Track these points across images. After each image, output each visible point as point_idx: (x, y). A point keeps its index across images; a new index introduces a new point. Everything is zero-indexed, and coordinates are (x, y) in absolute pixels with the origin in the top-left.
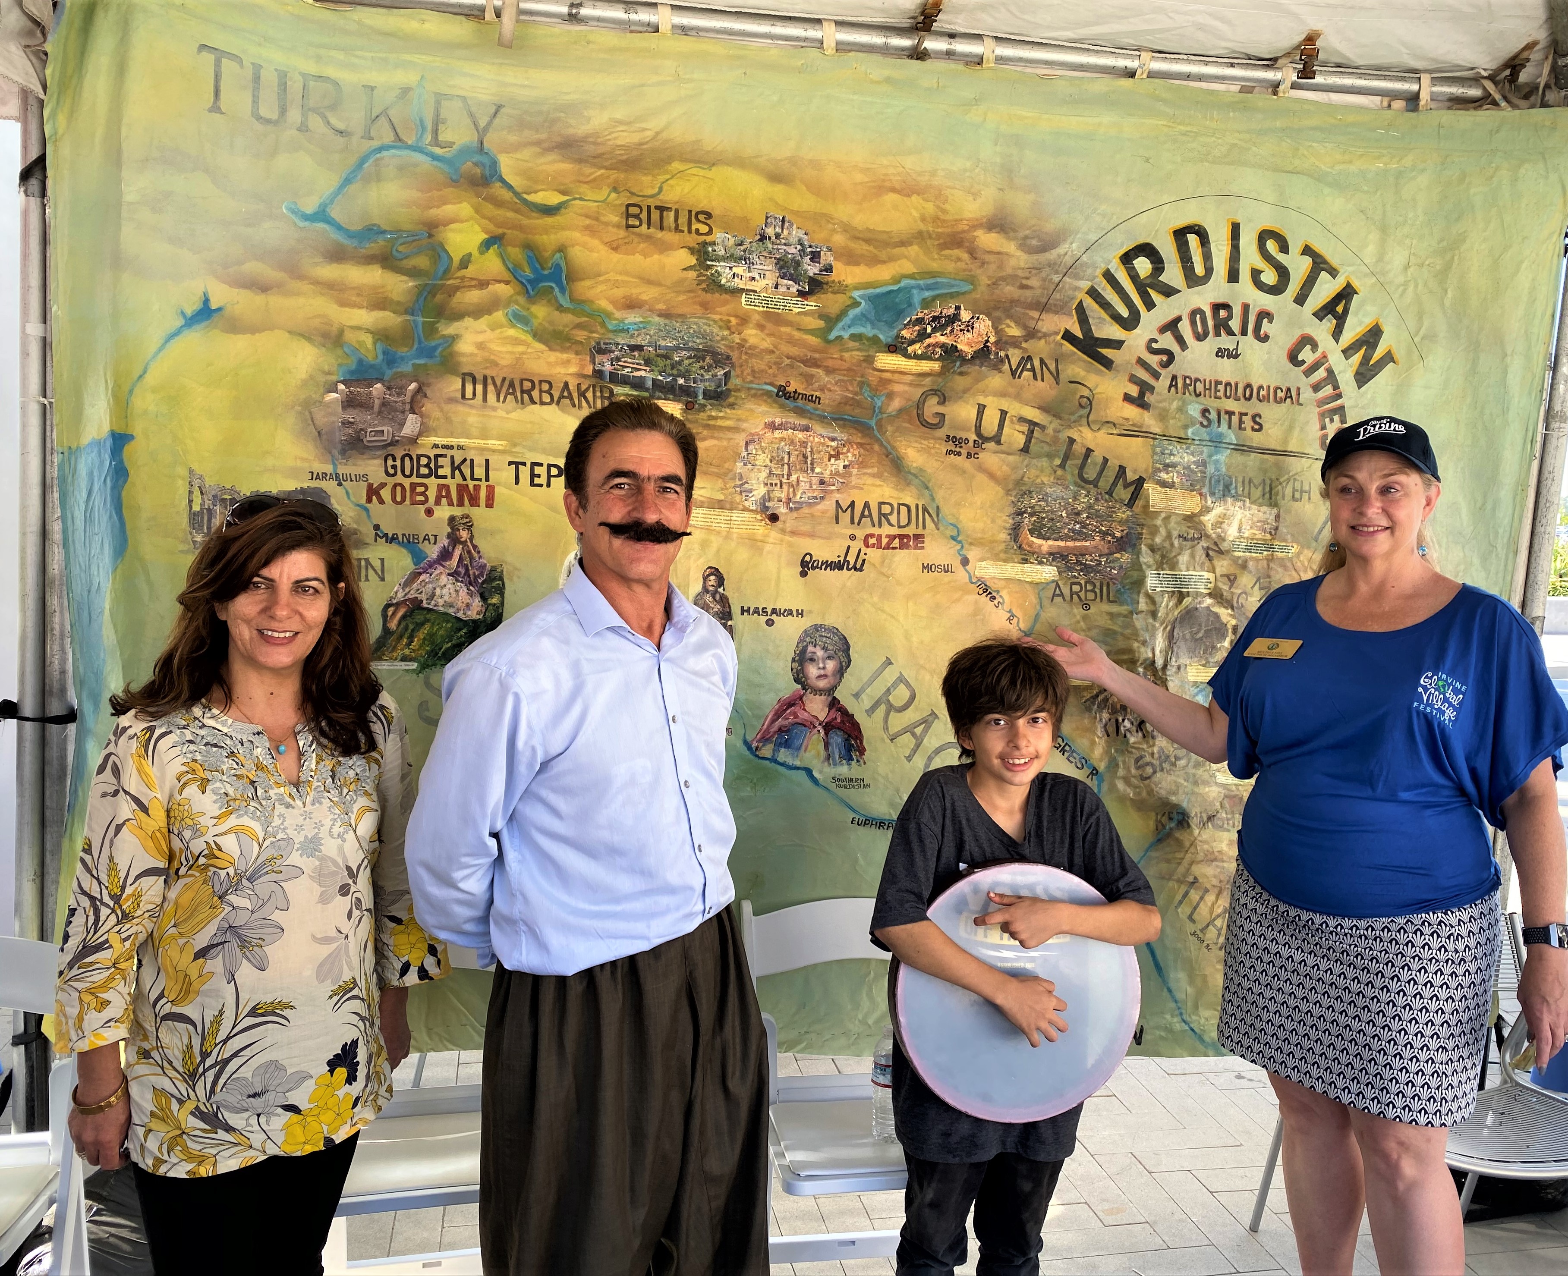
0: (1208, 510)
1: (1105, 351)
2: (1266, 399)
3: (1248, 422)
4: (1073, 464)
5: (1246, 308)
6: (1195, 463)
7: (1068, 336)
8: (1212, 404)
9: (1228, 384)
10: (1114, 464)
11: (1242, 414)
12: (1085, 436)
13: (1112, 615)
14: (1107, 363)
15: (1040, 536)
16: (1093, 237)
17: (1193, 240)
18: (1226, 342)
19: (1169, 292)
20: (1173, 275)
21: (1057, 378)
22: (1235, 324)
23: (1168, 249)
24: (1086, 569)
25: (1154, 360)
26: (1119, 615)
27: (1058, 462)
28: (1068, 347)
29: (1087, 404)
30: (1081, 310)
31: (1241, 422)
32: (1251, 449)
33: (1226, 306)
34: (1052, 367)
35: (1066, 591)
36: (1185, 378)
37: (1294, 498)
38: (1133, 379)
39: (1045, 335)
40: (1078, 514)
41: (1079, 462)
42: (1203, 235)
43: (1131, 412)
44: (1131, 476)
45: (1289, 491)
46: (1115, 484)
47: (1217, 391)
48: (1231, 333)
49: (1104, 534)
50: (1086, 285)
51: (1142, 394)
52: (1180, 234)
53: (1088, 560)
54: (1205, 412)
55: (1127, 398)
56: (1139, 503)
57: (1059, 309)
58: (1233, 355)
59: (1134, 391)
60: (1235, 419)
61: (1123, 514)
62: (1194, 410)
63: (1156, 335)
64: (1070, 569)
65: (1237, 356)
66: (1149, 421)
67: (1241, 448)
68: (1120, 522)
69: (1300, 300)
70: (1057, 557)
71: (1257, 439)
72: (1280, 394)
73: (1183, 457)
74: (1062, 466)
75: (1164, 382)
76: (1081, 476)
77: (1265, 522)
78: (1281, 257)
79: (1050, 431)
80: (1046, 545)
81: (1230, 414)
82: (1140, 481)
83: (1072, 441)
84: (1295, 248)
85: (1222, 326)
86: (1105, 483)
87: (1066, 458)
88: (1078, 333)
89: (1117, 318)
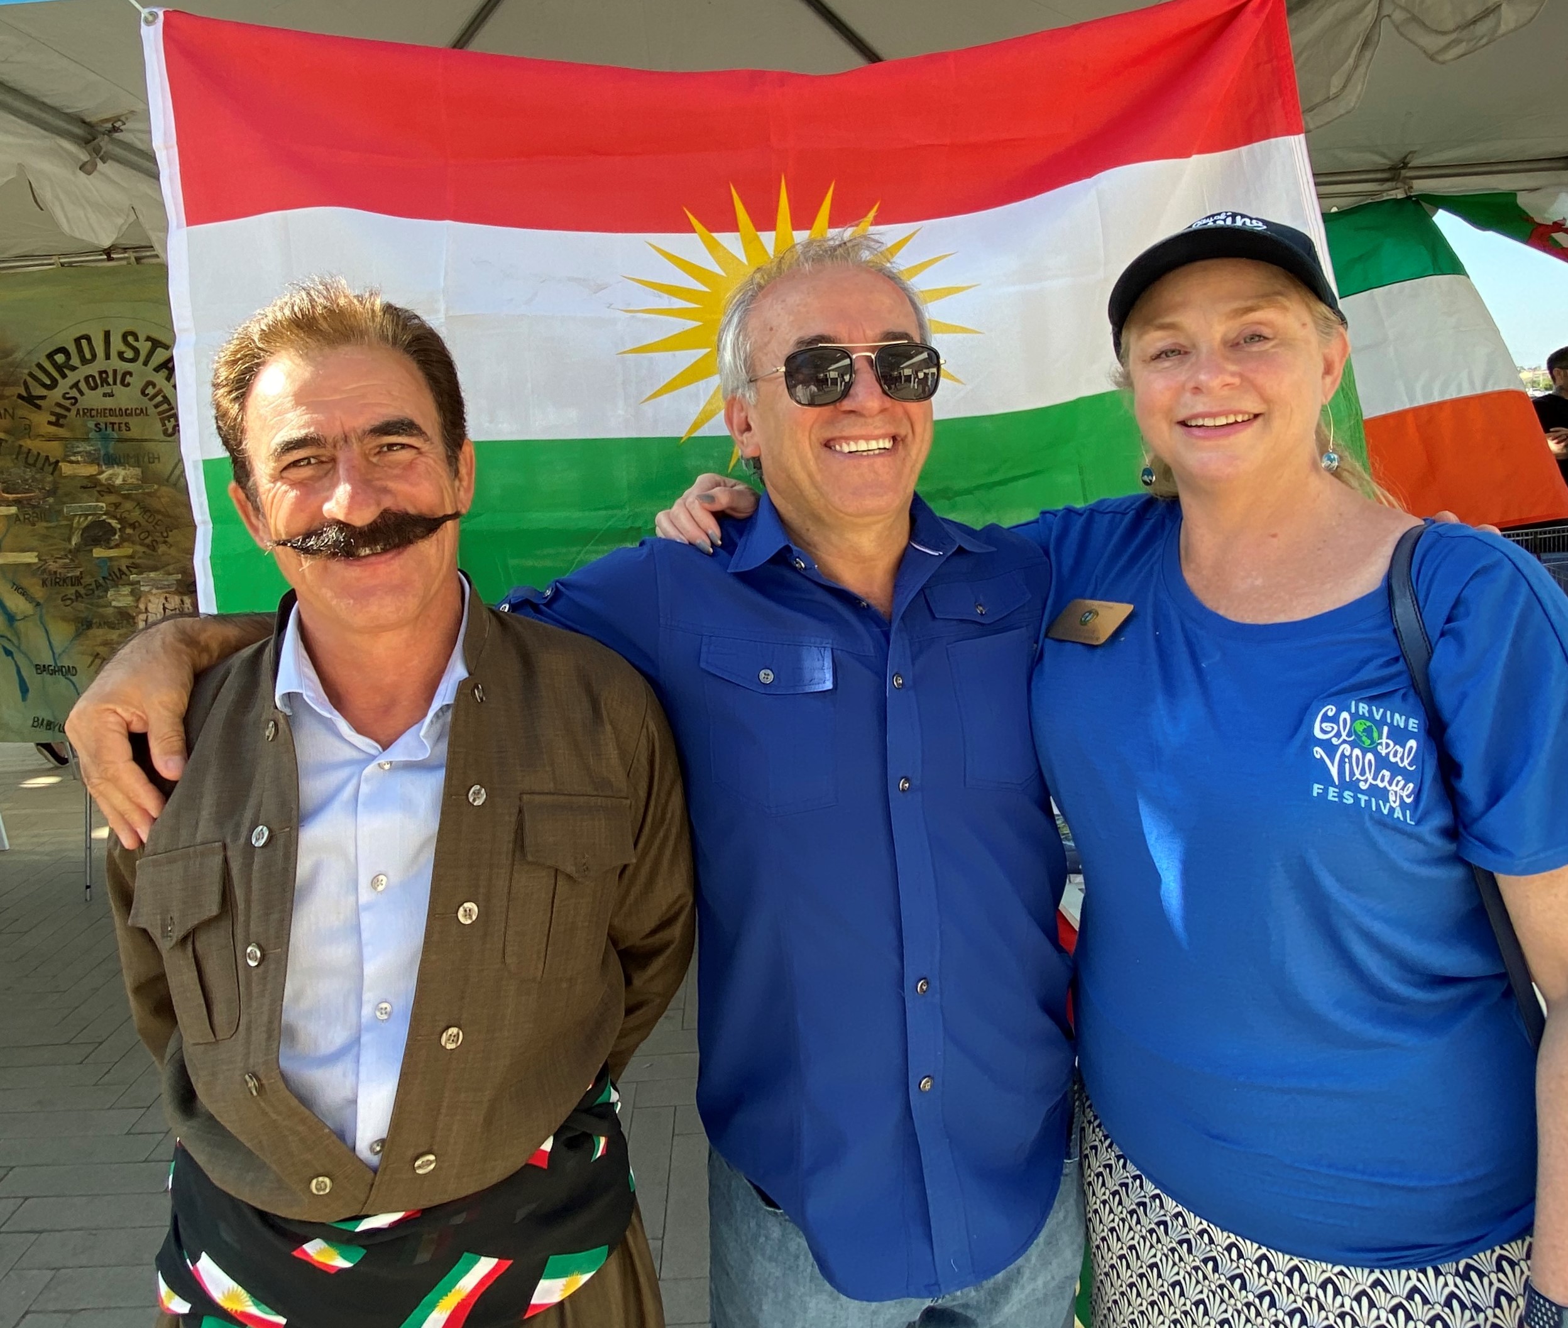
0: (103, 472)
1: (38, 402)
2: (131, 414)
3: (123, 426)
4: (22, 457)
5: (115, 371)
6: (95, 450)
7: (20, 396)
8: (102, 420)
9: (111, 410)
10: (43, 454)
11: (120, 424)
12: (28, 443)
13: (47, 528)
14: (39, 407)
15: (8, 493)
16: (31, 348)
17: (84, 342)
18: (107, 389)
19: (74, 369)
20: (75, 361)
21: (13, 417)
22: (110, 380)
23: (72, 349)
24: (34, 507)
25: (67, 403)
26: (50, 527)
27: (14, 456)
28: (20, 401)
29: (29, 428)
30: (25, 383)
31: (119, 427)
32: (126, 440)
33: (106, 372)
34: (11, 411)
35: (22, 518)
36: (83, 409)
37: (150, 462)
38: (53, 414)
39: (8, 397)
40: (27, 480)
41: (25, 455)
42: (88, 338)
43: (53, 429)
44: (52, 460)
45: (146, 459)
46: (44, 465)
47: (105, 413)
48: (109, 384)
49: (40, 489)
50: (26, 371)
51: (58, 420)
52: (77, 341)
53: (34, 502)
54: (97, 425)
55: (50, 423)
56: (56, 473)
57: (14, 384)
58: (111, 395)
59: (53, 419)
60: (116, 427)
61: (50, 478)
62: (91, 424)
63: (69, 391)
64: (23, 507)
65: (113, 396)
66: (61, 432)
67: (121, 440)
68: (49, 483)
69: (146, 363)
70: (17, 502)
71: (129, 435)
72: (138, 412)
73: (84, 447)
74: (17, 458)
75: (74, 412)
76: (26, 462)
77: (137, 475)
78: (135, 344)
79: (10, 442)
80: (11, 497)
81: (113, 424)
82: (57, 462)
83: (21, 446)
84: (142, 337)
85: (105, 382)
86: (39, 464)
87: (18, 454)
88: (25, 394)
89: (44, 386)
